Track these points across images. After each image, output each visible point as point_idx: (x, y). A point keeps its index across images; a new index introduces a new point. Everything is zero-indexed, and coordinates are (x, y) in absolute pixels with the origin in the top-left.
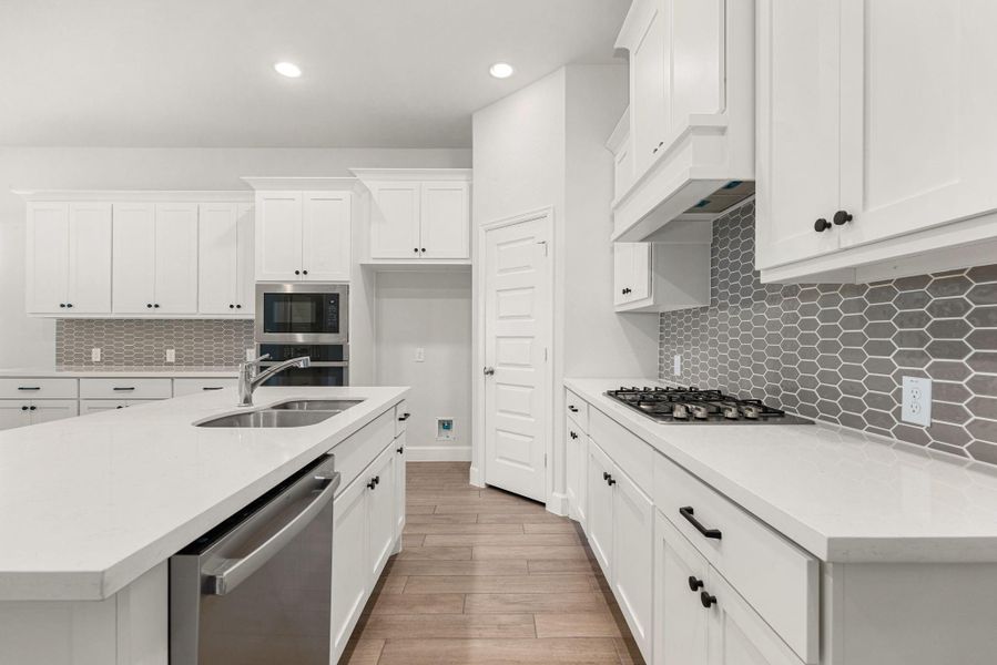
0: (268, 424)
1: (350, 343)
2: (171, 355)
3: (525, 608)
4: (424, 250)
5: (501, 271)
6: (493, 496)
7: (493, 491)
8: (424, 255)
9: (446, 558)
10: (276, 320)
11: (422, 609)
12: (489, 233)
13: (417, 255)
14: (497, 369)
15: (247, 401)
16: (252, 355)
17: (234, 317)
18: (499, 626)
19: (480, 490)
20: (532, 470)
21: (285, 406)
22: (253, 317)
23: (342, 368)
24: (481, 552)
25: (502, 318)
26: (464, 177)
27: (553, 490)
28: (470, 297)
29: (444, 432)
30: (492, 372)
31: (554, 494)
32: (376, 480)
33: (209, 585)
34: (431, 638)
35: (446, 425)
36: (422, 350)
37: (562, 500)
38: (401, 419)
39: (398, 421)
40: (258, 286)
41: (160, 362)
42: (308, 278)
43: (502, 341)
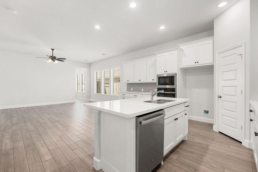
0: (155, 103)
1: (177, 88)
2: (142, 90)
3: (222, 165)
4: (198, 62)
5: (224, 66)
6: (220, 135)
7: (221, 134)
8: (198, 64)
9: (199, 145)
10: (161, 82)
11: (189, 153)
12: (219, 54)
13: (196, 64)
14: (222, 96)
15: (152, 99)
16: (156, 90)
17: (153, 82)
18: (211, 166)
19: (216, 132)
20: (236, 130)
21: (159, 100)
22: (156, 82)
23: (175, 94)
24: (211, 147)
25: (224, 80)
26: (212, 39)
27: (245, 138)
28: (213, 74)
29: (206, 114)
30: (221, 97)
31: (246, 140)
32: (177, 119)
33: (141, 123)
34: (190, 160)
35: (207, 112)
36: (199, 90)
37: (249, 142)
38: (186, 106)
39: (185, 107)
40: (157, 75)
41: (141, 91)
42: (167, 73)
43: (224, 88)
